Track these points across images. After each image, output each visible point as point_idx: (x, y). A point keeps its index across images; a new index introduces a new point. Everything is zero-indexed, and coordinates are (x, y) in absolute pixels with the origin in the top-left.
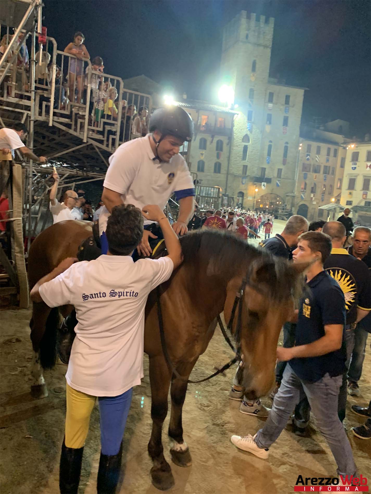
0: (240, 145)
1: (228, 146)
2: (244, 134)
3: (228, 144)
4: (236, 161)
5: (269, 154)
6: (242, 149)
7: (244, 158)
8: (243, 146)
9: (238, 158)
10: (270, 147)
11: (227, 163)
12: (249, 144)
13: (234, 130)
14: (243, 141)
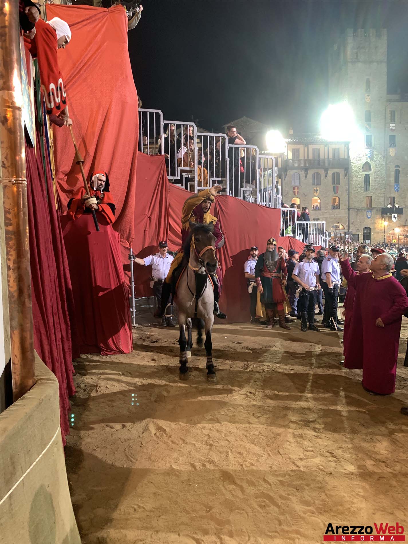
0: (360, 175)
1: (347, 177)
2: (364, 162)
3: (345, 176)
4: (357, 193)
5: (397, 180)
6: (363, 179)
7: (367, 188)
8: (364, 175)
9: (359, 190)
10: (397, 172)
11: (347, 196)
12: (371, 172)
14: (363, 170)
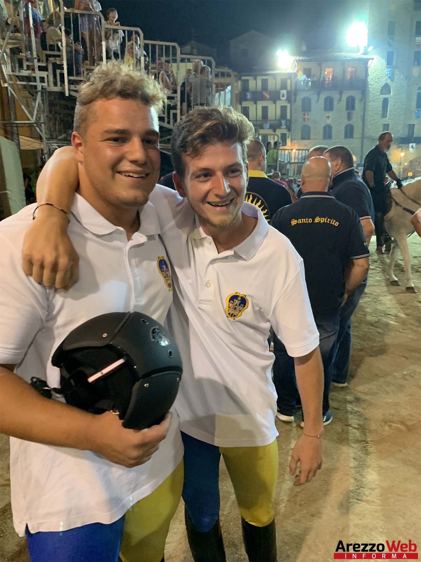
0: (377, 99)
1: (363, 102)
2: (383, 83)
3: (361, 100)
4: (373, 120)
5: (418, 105)
6: (381, 104)
7: (384, 115)
8: (382, 100)
9: (376, 116)
11: (361, 124)
12: (390, 96)
13: (369, 80)
14: (382, 93)
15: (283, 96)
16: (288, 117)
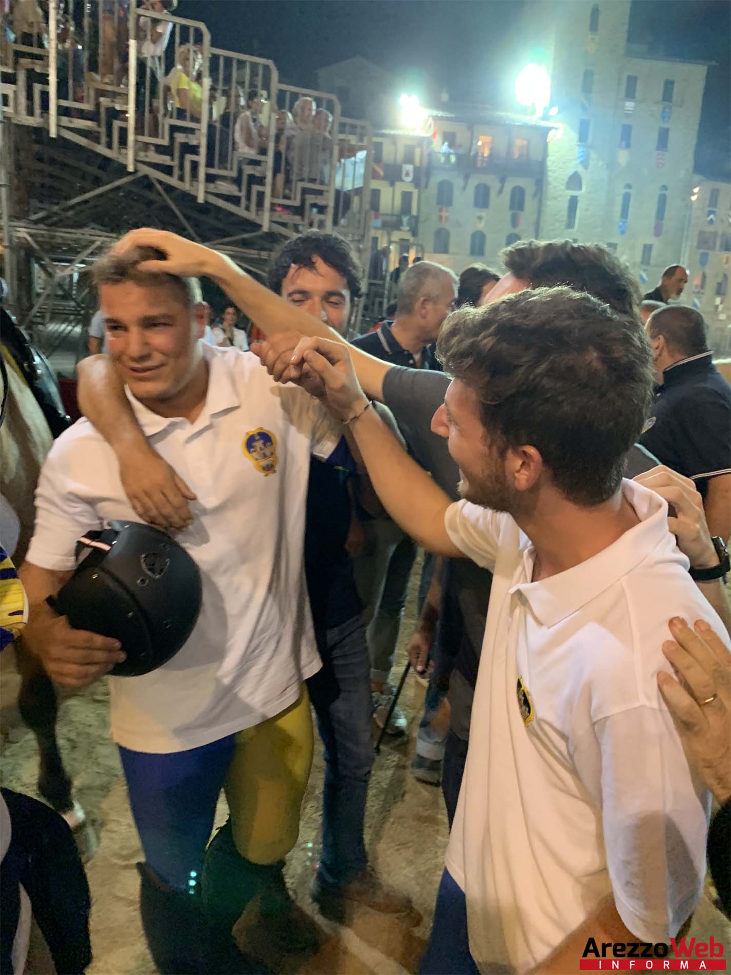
1: (537, 199)
2: (571, 172)
3: (535, 195)
4: (553, 230)
5: (624, 213)
7: (570, 225)
8: (569, 198)
9: (558, 224)
10: (627, 198)
12: (582, 193)
13: (549, 163)
14: (568, 187)
15: (407, 175)
16: (414, 212)
